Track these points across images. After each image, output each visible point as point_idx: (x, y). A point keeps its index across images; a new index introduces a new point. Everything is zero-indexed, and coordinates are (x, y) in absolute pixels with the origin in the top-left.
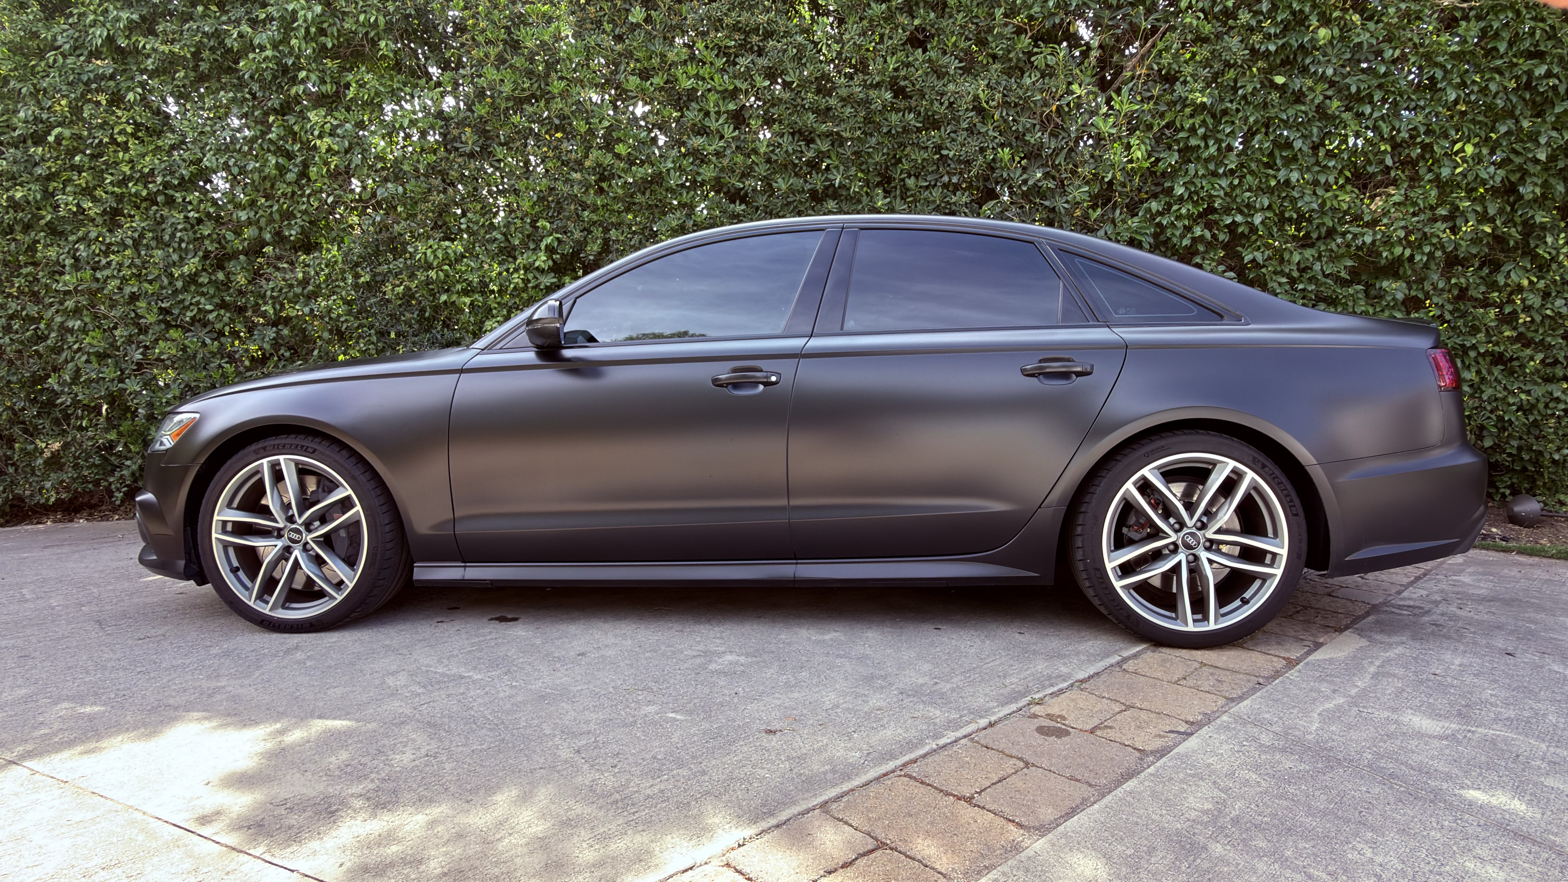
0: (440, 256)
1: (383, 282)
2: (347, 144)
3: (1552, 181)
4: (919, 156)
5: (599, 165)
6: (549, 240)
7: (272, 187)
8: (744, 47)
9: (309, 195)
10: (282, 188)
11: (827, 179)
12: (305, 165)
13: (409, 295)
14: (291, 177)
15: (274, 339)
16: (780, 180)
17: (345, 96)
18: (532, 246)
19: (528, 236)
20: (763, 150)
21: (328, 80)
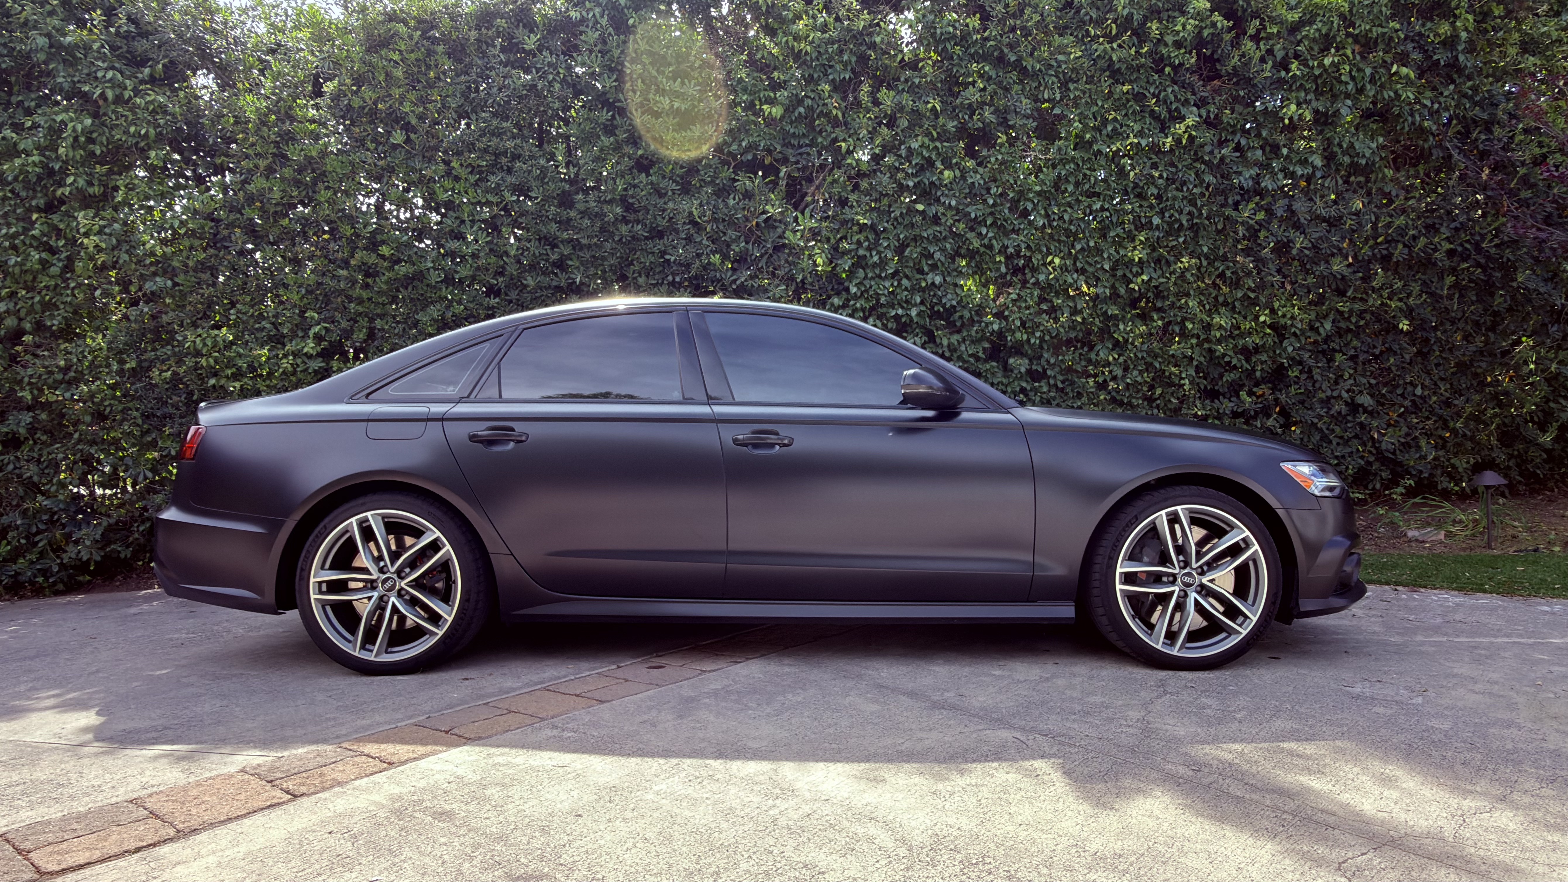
0: (209, 344)
1: (149, 369)
2: (114, 241)
3: (1117, 285)
4: (648, 260)
5: (364, 264)
6: (317, 329)
7: (35, 278)
8: (494, 167)
9: (73, 288)
10: (44, 281)
11: (569, 278)
12: (70, 260)
13: (176, 379)
14: (55, 270)
15: (30, 423)
16: (529, 278)
17: (114, 198)
18: (300, 334)
19: (296, 325)
20: (512, 253)
21: (96, 182)
